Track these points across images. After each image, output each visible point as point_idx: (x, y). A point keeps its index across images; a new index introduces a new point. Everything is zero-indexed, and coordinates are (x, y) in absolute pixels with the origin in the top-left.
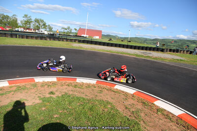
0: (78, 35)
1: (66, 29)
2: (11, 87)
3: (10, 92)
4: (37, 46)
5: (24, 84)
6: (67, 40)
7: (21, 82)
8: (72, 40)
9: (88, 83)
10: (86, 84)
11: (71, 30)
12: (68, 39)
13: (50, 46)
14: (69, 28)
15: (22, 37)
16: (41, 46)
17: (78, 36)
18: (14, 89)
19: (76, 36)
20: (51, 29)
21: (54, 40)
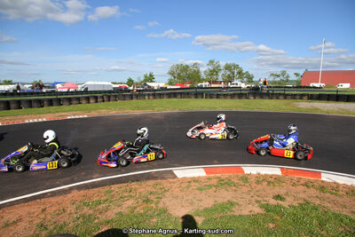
0: (303, 85)
1: (278, 76)
2: (209, 179)
3: (210, 186)
4: (234, 110)
5: (227, 175)
6: (285, 96)
7: (223, 172)
8: (295, 95)
9: (349, 184)
10: (345, 186)
11: (288, 77)
12: (288, 95)
13: (256, 110)
14: (284, 73)
15: (211, 96)
16: (242, 110)
17: (304, 87)
18: (214, 182)
19: (301, 87)
20: (250, 79)
21: (262, 98)
